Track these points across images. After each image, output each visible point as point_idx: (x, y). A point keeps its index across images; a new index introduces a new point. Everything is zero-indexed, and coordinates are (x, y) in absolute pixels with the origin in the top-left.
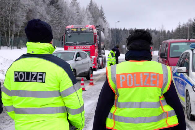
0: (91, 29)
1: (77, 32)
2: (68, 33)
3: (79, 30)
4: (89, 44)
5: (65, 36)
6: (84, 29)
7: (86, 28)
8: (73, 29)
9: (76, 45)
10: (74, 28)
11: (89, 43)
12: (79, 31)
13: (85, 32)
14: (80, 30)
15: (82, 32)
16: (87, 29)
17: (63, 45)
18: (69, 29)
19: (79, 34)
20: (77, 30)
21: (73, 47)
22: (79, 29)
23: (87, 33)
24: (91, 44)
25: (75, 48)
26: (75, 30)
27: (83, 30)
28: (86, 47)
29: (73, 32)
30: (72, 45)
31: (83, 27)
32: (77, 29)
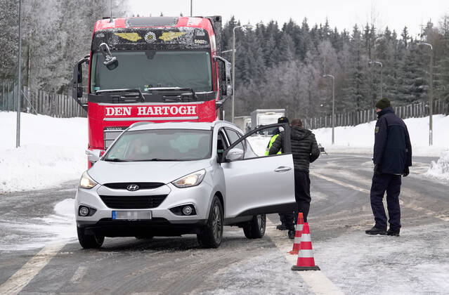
0: (199, 34)
1: (142, 46)
2: (106, 50)
3: (150, 37)
4: (194, 98)
5: (90, 63)
6: (173, 33)
7: (181, 29)
8: (123, 36)
9: (141, 99)
10: (129, 31)
11: (192, 91)
12: (150, 41)
13: (177, 47)
14: (155, 39)
15: (163, 46)
16: (183, 36)
17: (84, 99)
18: (108, 35)
19: (150, 57)
20: (143, 40)
21: (125, 109)
22: (151, 33)
23: (186, 49)
24: (201, 98)
25: (134, 112)
26: (134, 37)
27: (166, 37)
28: (178, 110)
29: (124, 46)
30: (123, 101)
31: (169, 28)
32: (142, 33)
